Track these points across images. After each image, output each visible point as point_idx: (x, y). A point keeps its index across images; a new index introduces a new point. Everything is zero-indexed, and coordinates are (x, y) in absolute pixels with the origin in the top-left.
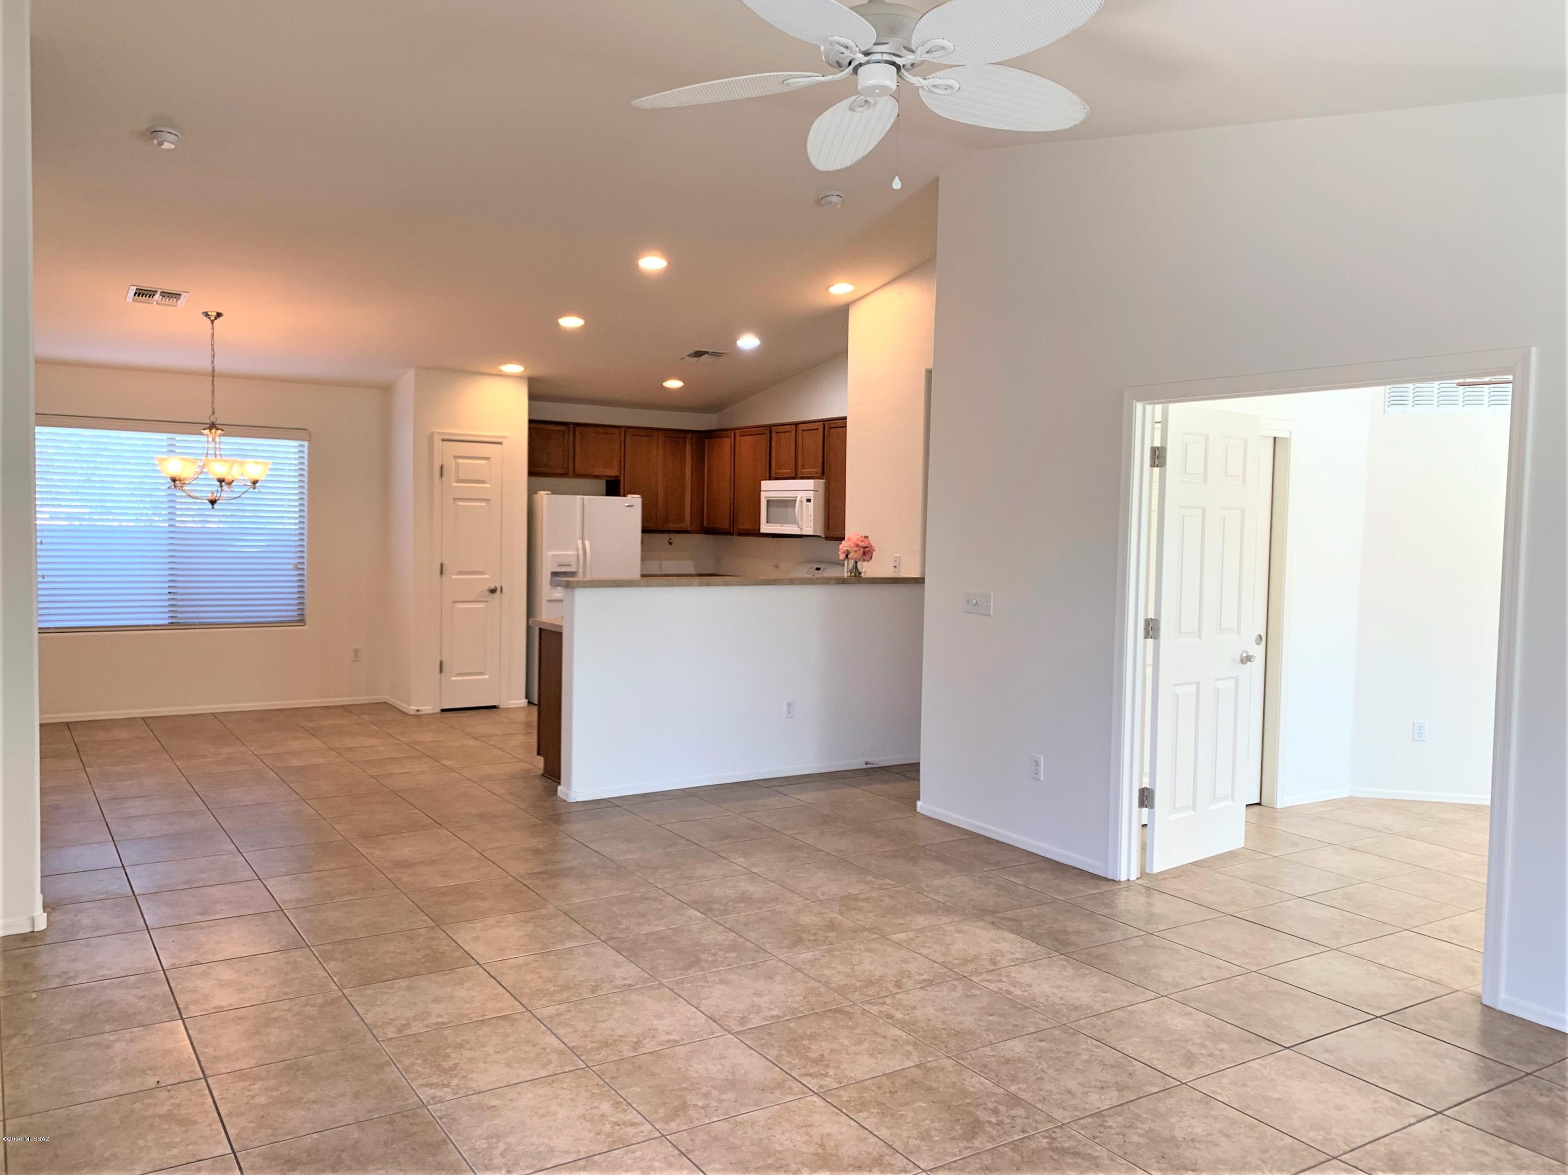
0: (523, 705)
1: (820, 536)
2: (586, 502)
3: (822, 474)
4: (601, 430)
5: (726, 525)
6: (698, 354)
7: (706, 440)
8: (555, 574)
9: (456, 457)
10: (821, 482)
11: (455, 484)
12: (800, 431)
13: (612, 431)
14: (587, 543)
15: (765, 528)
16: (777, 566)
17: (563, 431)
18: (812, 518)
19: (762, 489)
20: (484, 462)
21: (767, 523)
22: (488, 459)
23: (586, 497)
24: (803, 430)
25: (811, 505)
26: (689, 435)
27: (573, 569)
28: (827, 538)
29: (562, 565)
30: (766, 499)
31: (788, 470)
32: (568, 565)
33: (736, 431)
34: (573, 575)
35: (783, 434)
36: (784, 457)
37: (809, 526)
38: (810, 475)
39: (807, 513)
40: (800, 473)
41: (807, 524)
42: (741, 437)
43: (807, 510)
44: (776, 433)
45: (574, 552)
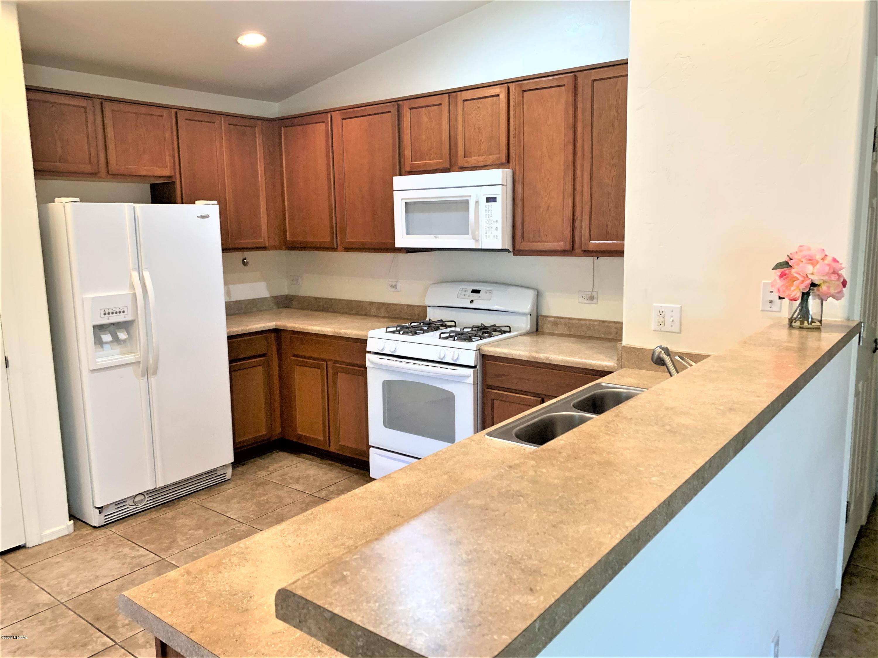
0: (64, 533)
1: (505, 250)
2: (138, 213)
3: (507, 163)
4: (143, 110)
5: (326, 239)
7: (282, 129)
8: (99, 329)
10: (507, 172)
12: (460, 103)
13: (158, 111)
14: (147, 275)
15: (403, 240)
17: (85, 108)
18: (499, 225)
19: (394, 189)
21: (408, 233)
23: (137, 206)
24: (464, 101)
25: (497, 207)
26: (259, 122)
27: (128, 317)
28: (516, 251)
29: (111, 312)
30: (404, 201)
31: (436, 160)
32: (120, 312)
33: (333, 113)
34: (126, 326)
35: (424, 109)
36: (426, 143)
37: (494, 236)
38: (482, 164)
39: (487, 218)
40: (461, 162)
41: (489, 234)
42: (343, 121)
43: (487, 213)
44: (411, 109)
45: (128, 291)
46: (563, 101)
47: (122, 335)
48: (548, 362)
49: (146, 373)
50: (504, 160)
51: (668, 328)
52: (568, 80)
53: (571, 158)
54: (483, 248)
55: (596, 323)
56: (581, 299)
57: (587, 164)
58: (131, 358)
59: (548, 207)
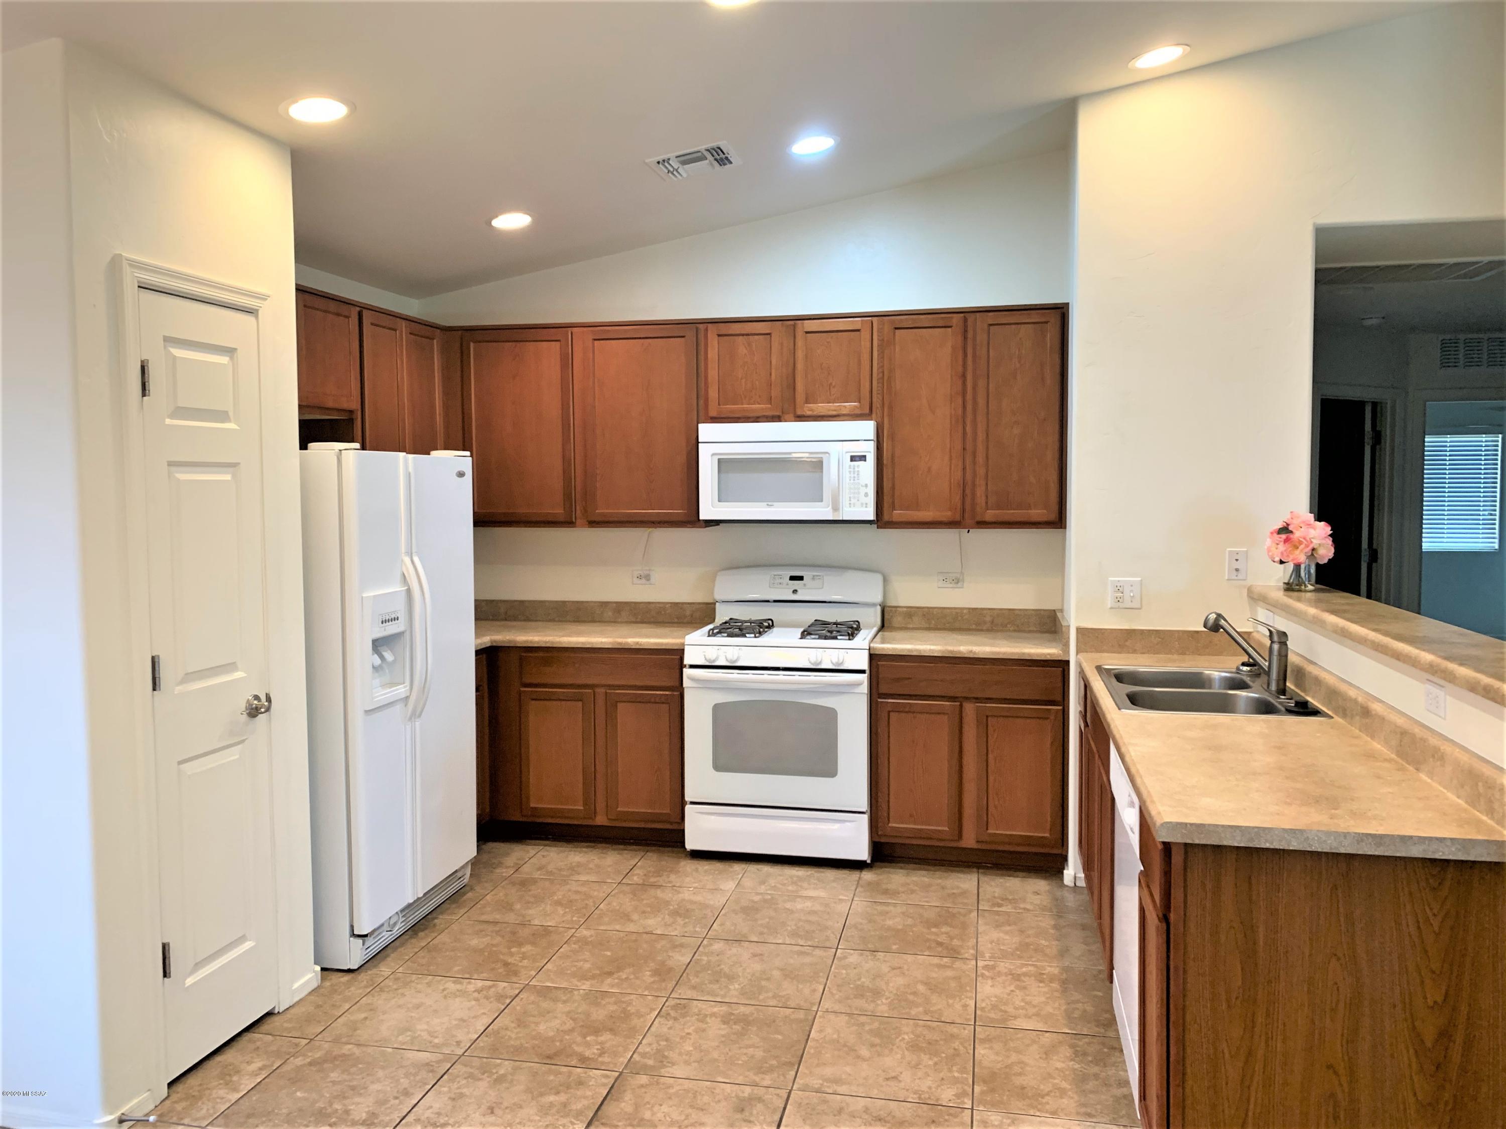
0: (315, 984)
1: (867, 522)
2: (410, 468)
3: (869, 413)
5: (558, 511)
7: (472, 345)
9: (168, 340)
11: (168, 421)
12: (801, 334)
15: (712, 510)
18: (870, 490)
19: (703, 440)
20: (224, 360)
21: (719, 501)
22: (230, 351)
23: (409, 457)
24: (807, 332)
25: (867, 466)
26: (437, 334)
27: (400, 627)
28: (882, 524)
29: (387, 619)
30: (716, 458)
31: (759, 404)
32: (395, 619)
33: (575, 330)
35: (741, 337)
36: (744, 380)
37: (862, 504)
38: (834, 413)
39: (852, 481)
40: (801, 409)
41: (853, 501)
42: (596, 342)
43: (852, 475)
44: (719, 335)
45: (399, 588)
46: (949, 345)
47: (389, 657)
48: (971, 656)
49: (413, 714)
50: (867, 411)
51: (1128, 604)
52: (956, 319)
53: (960, 411)
54: (845, 519)
55: (965, 611)
56: (941, 584)
57: (981, 418)
58: (401, 690)
59: (929, 469)
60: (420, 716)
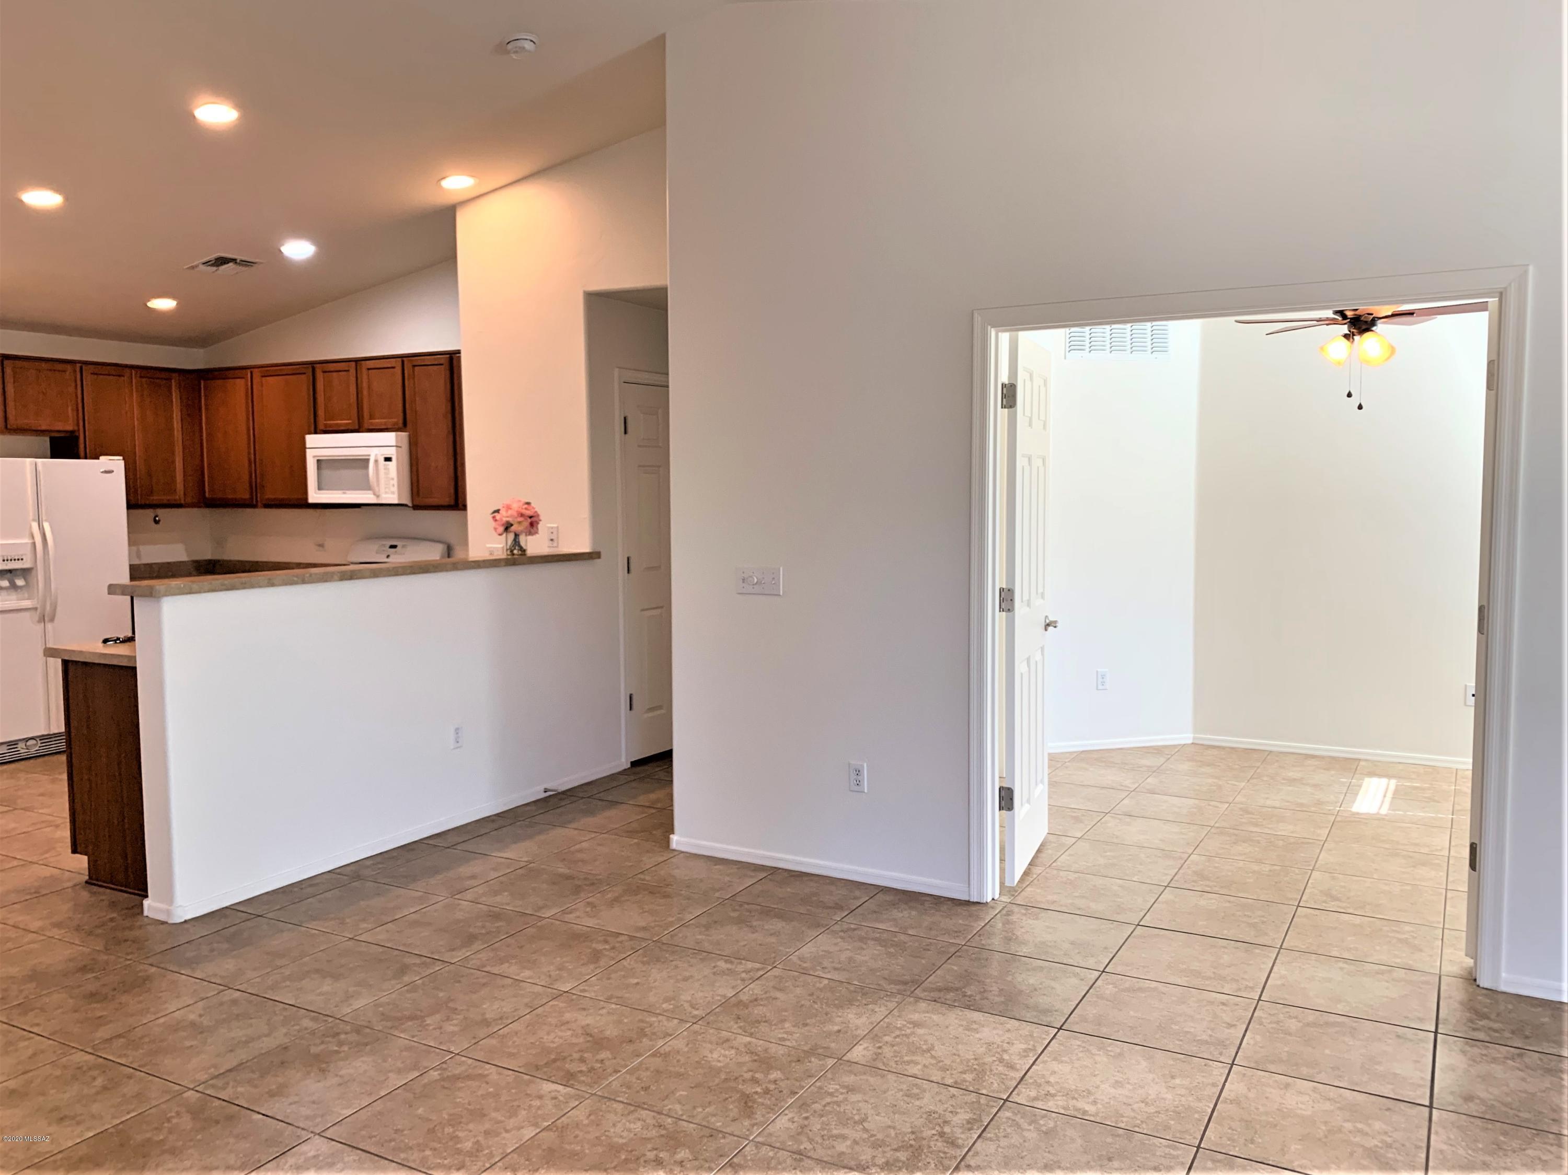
1: (406, 505)
2: (40, 468)
3: (403, 427)
4: (44, 366)
5: (243, 495)
6: (221, 261)
7: (202, 382)
10: (404, 435)
12: (365, 372)
13: (61, 366)
14: (46, 526)
15: (315, 496)
16: (321, 546)
18: (395, 482)
19: (308, 446)
21: (319, 489)
23: (39, 461)
24: (369, 369)
25: (392, 465)
26: (175, 376)
27: (26, 564)
28: (416, 507)
29: (9, 558)
30: (317, 459)
31: (346, 420)
32: (18, 560)
33: (253, 370)
34: (25, 573)
35: (334, 373)
36: (337, 404)
37: (393, 491)
38: (384, 427)
39: (386, 476)
40: (366, 424)
41: (387, 490)
42: (263, 378)
43: (385, 472)
44: (323, 372)
45: (27, 540)
46: (442, 377)
47: (20, 582)
49: (42, 619)
50: (401, 425)
52: (445, 360)
54: (383, 502)
58: (27, 603)
59: (434, 466)
60: (52, 620)
